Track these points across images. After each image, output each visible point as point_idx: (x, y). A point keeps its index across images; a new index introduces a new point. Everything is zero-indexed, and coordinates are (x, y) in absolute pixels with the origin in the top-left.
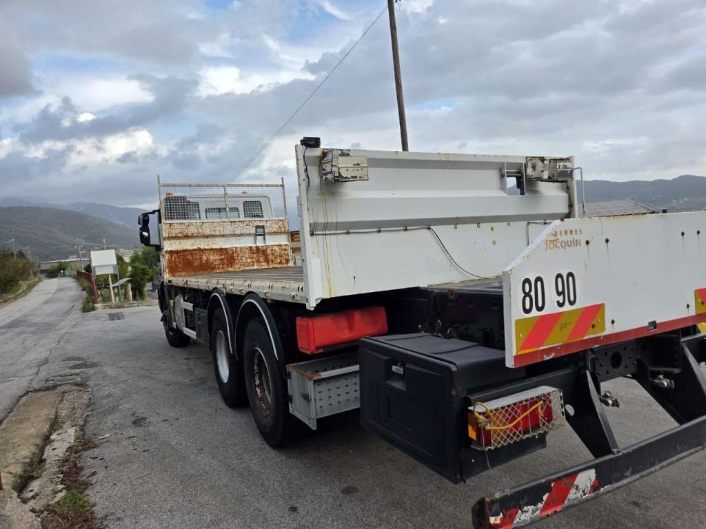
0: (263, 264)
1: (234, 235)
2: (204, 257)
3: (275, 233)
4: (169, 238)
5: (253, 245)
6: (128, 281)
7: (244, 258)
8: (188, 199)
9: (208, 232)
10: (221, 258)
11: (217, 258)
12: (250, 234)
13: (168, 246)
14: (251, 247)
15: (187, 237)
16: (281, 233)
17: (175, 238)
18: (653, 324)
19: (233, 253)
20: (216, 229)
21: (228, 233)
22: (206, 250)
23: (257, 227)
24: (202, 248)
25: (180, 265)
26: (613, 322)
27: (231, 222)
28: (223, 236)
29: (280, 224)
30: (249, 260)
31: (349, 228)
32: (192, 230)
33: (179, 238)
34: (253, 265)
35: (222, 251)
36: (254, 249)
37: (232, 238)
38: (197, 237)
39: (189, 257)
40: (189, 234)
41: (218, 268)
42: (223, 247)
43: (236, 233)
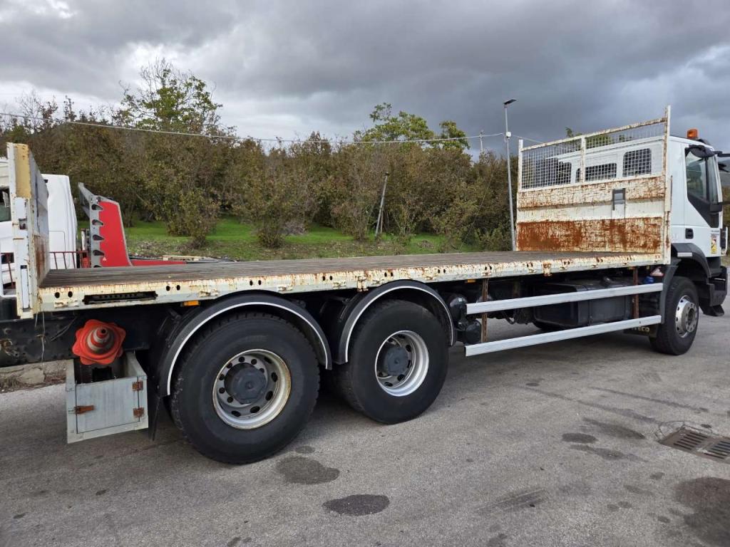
0: (618, 245)
1: (585, 204)
2: (550, 231)
3: (641, 199)
4: (522, 209)
5: (607, 217)
7: (593, 235)
9: (557, 201)
10: (567, 233)
11: (563, 233)
12: (604, 203)
13: (523, 217)
14: (603, 221)
15: (536, 207)
16: (652, 199)
17: (527, 208)
19: (580, 228)
20: (565, 196)
21: (578, 201)
22: (552, 222)
23: (615, 192)
24: (550, 219)
25: (528, 240)
27: (582, 186)
28: (573, 205)
29: (651, 183)
30: (599, 239)
32: (542, 199)
33: (530, 209)
34: (604, 246)
35: (568, 224)
36: (607, 222)
37: (584, 209)
38: (545, 207)
39: (536, 230)
40: (539, 204)
41: (563, 246)
42: (571, 220)
43: (588, 201)
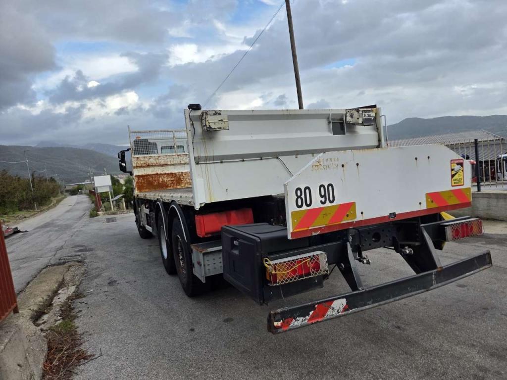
1: (181, 164)
2: (160, 179)
4: (137, 167)
6: (122, 197)
7: (187, 179)
8: (149, 141)
9: (162, 163)
10: (172, 179)
11: (170, 179)
13: (136, 172)
15: (148, 166)
17: (141, 167)
18: (394, 214)
19: (180, 176)
20: (168, 160)
21: (176, 162)
22: (161, 174)
24: (159, 173)
25: (145, 185)
26: (362, 213)
27: (178, 155)
28: (173, 165)
31: (222, 159)
32: (152, 161)
33: (144, 167)
35: (172, 175)
37: (179, 166)
38: (155, 166)
39: (151, 179)
40: (150, 164)
41: (170, 186)
42: (173, 172)
43: (182, 162)
